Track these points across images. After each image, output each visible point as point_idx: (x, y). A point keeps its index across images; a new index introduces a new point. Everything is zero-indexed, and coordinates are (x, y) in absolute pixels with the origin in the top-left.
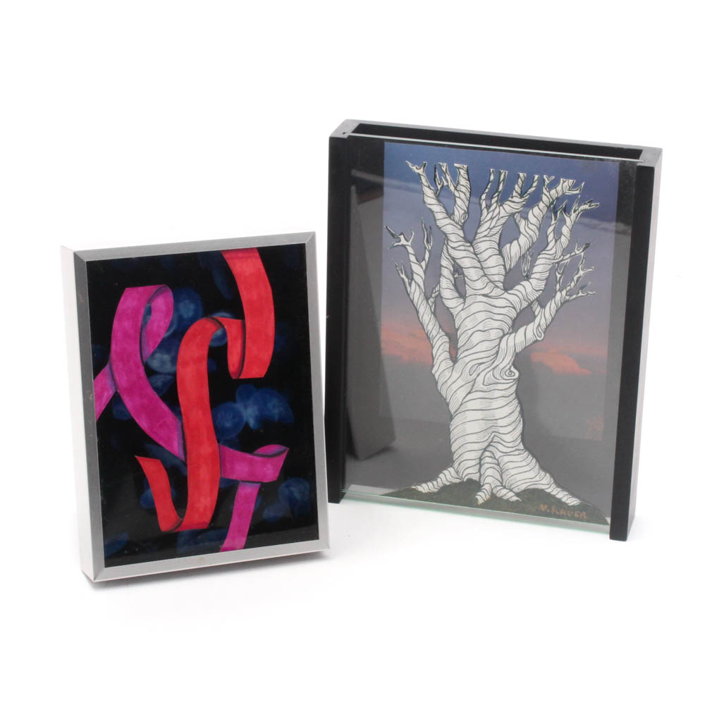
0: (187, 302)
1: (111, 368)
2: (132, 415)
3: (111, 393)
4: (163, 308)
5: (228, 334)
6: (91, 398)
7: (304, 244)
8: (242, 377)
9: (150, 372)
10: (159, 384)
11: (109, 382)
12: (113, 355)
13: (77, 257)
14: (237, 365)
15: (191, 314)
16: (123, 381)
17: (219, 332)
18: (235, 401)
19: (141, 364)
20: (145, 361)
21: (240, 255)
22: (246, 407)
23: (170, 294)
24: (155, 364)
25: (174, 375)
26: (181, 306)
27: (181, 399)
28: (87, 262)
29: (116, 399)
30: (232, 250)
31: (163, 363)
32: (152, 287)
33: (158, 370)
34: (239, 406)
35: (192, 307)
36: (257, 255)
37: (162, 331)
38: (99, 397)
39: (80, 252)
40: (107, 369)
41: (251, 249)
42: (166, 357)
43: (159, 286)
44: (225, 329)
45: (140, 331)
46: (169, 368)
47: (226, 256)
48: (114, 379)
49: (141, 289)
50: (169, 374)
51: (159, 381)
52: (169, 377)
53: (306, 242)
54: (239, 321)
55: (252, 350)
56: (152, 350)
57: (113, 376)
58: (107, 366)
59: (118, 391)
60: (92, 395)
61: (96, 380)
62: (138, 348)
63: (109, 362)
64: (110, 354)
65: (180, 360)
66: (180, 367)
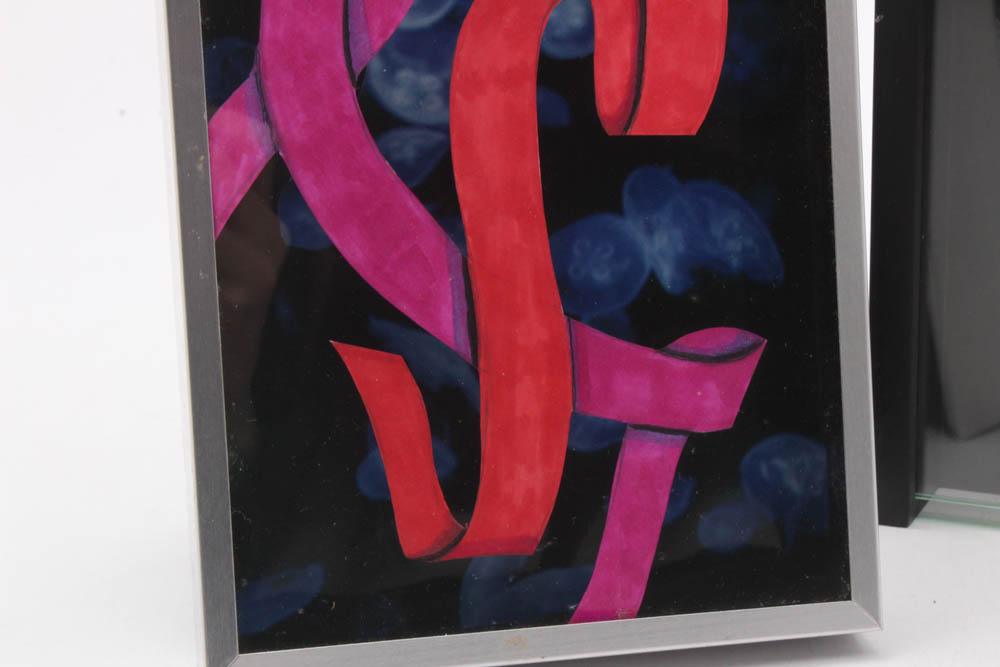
1: (259, 84)
3: (261, 156)
5: (597, 11)
6: (200, 167)
8: (634, 130)
9: (378, 117)
10: (409, 153)
11: (255, 128)
12: (266, 49)
14: (619, 98)
16: (296, 125)
17: (574, 17)
18: (617, 209)
19: (347, 82)
22: (650, 231)
24: (397, 99)
25: (444, 129)
27: (463, 187)
29: (276, 177)
31: (420, 96)
33: (409, 115)
34: (631, 227)
38: (225, 165)
40: (248, 87)
46: (433, 110)
48: (267, 120)
50: (436, 128)
51: (408, 145)
52: (438, 137)
55: (664, 57)
56: (379, 43)
57: (265, 109)
58: (248, 80)
59: (281, 154)
60: (202, 158)
61: (215, 117)
62: (339, 35)
63: (255, 69)
64: (258, 47)
65: (458, 76)
66: (457, 96)
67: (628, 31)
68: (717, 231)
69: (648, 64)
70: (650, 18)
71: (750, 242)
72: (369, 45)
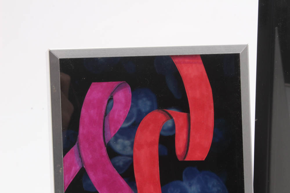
0: (144, 99)
1: (78, 147)
2: (95, 186)
3: (78, 168)
4: (123, 100)
5: (176, 125)
6: (61, 171)
7: (239, 54)
8: (187, 159)
9: (112, 153)
10: (121, 163)
11: (77, 159)
12: (80, 137)
13: (51, 55)
14: (182, 150)
15: (148, 109)
16: (88, 158)
17: (169, 124)
18: (181, 180)
19: (104, 146)
20: (107, 142)
21: (187, 60)
22: (190, 185)
23: (129, 89)
24: (118, 148)
25: (132, 156)
26: (140, 102)
27: (137, 176)
28: (60, 59)
29: (82, 174)
30: (180, 55)
31: (124, 147)
32: (114, 82)
33: (121, 152)
34: (185, 184)
35: (149, 103)
36: (201, 61)
37: (122, 119)
38: (68, 170)
39: (54, 51)
40: (75, 148)
41: (196, 56)
42: (127, 143)
43: (119, 83)
44: (173, 121)
45: (103, 117)
46: (128, 151)
47: (175, 61)
48: (80, 156)
49: (104, 84)
50: (129, 156)
51: (120, 161)
52: (129, 159)
53: (240, 53)
54: (185, 114)
55: (196, 138)
56: (113, 134)
57: (80, 154)
58: (75, 145)
59: (84, 167)
60: (61, 169)
61: (65, 156)
62: (102, 132)
63: (77, 142)
64: (78, 136)
65: (136, 143)
66: (135, 149)
67: (185, 130)
68: (210, 185)
69: (191, 140)
70: (191, 127)
71: (219, 188)
72: (110, 135)
